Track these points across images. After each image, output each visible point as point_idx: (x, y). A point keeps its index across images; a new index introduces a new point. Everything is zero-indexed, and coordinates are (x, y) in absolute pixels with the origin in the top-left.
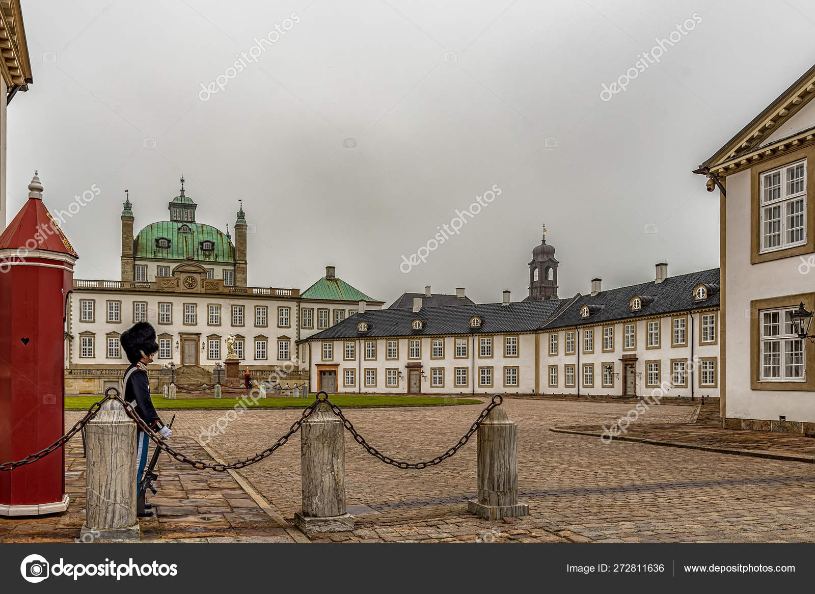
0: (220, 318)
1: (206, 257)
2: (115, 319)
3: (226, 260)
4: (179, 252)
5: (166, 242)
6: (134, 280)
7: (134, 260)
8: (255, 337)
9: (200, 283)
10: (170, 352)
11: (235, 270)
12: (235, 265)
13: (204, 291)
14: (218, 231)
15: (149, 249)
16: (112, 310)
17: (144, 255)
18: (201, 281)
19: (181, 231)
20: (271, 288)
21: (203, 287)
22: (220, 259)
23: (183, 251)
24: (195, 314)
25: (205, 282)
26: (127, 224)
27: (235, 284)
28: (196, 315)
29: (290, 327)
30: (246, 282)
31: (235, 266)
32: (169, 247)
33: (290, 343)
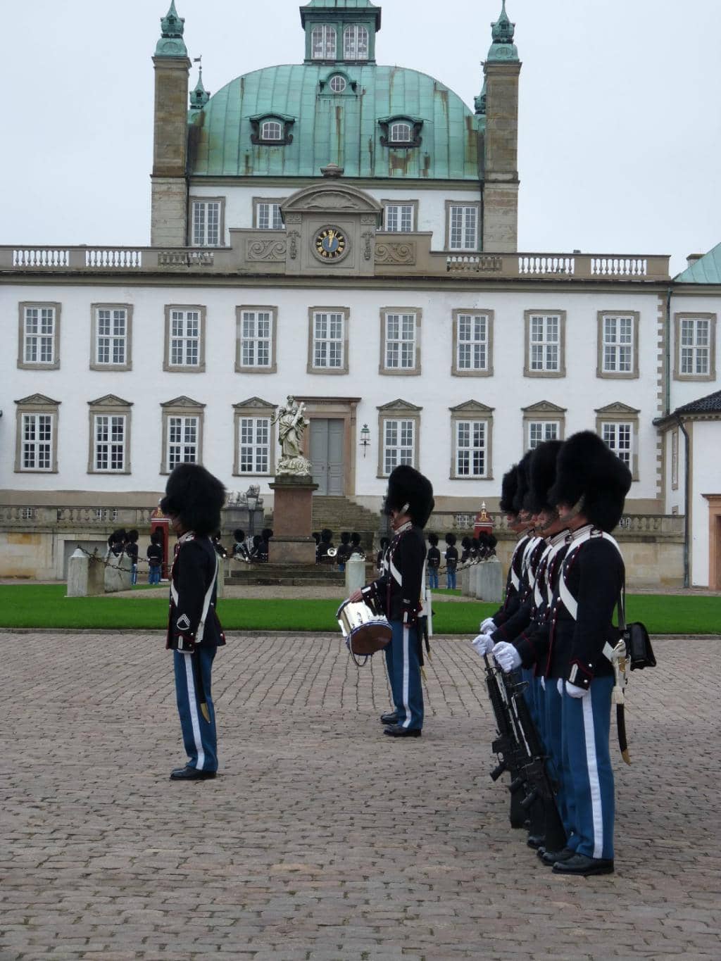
0: (418, 351)
1: (395, 167)
2: (115, 360)
3: (457, 174)
4: (317, 155)
5: (281, 125)
6: (187, 242)
7: (188, 185)
8: (524, 410)
9: (358, 243)
10: (268, 456)
11: (482, 203)
12: (480, 185)
13: (368, 270)
14: (436, 84)
15: (232, 151)
16: (108, 332)
17: (216, 170)
18: (363, 240)
19: (326, 91)
20: (577, 255)
21: (367, 258)
22: (438, 172)
23: (329, 151)
24: (342, 340)
25: (372, 242)
26: (168, 78)
27: (481, 246)
28: (347, 343)
29: (636, 376)
30: (514, 238)
31: (482, 190)
32: (287, 140)
33: (636, 428)
